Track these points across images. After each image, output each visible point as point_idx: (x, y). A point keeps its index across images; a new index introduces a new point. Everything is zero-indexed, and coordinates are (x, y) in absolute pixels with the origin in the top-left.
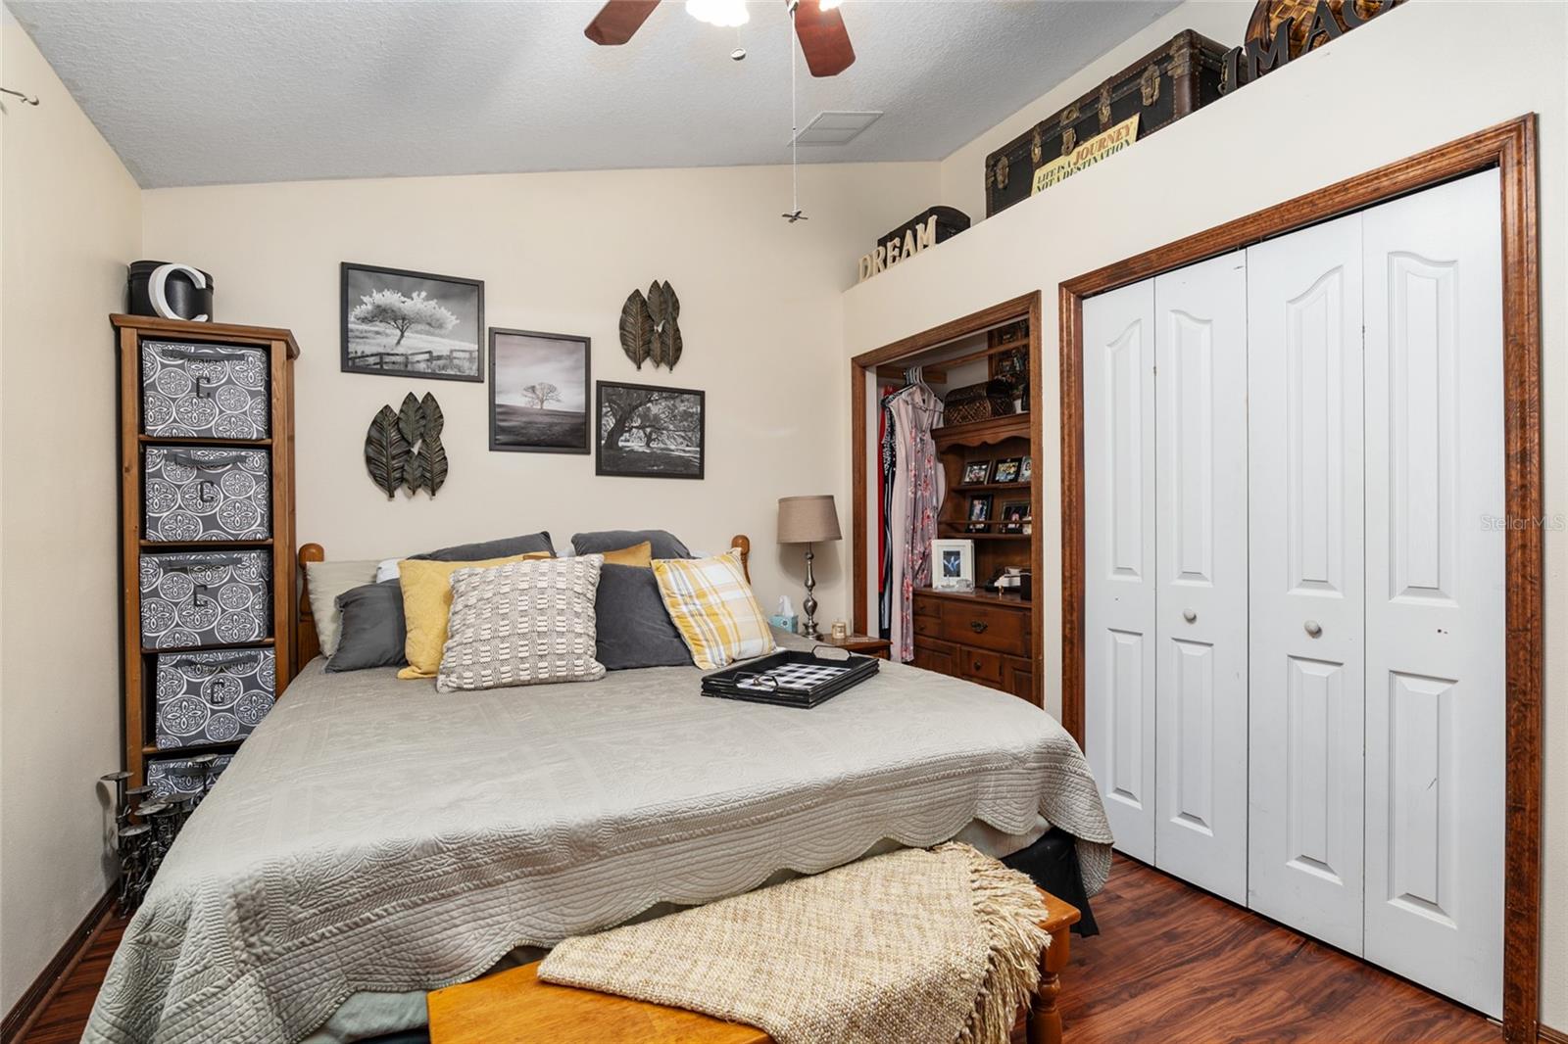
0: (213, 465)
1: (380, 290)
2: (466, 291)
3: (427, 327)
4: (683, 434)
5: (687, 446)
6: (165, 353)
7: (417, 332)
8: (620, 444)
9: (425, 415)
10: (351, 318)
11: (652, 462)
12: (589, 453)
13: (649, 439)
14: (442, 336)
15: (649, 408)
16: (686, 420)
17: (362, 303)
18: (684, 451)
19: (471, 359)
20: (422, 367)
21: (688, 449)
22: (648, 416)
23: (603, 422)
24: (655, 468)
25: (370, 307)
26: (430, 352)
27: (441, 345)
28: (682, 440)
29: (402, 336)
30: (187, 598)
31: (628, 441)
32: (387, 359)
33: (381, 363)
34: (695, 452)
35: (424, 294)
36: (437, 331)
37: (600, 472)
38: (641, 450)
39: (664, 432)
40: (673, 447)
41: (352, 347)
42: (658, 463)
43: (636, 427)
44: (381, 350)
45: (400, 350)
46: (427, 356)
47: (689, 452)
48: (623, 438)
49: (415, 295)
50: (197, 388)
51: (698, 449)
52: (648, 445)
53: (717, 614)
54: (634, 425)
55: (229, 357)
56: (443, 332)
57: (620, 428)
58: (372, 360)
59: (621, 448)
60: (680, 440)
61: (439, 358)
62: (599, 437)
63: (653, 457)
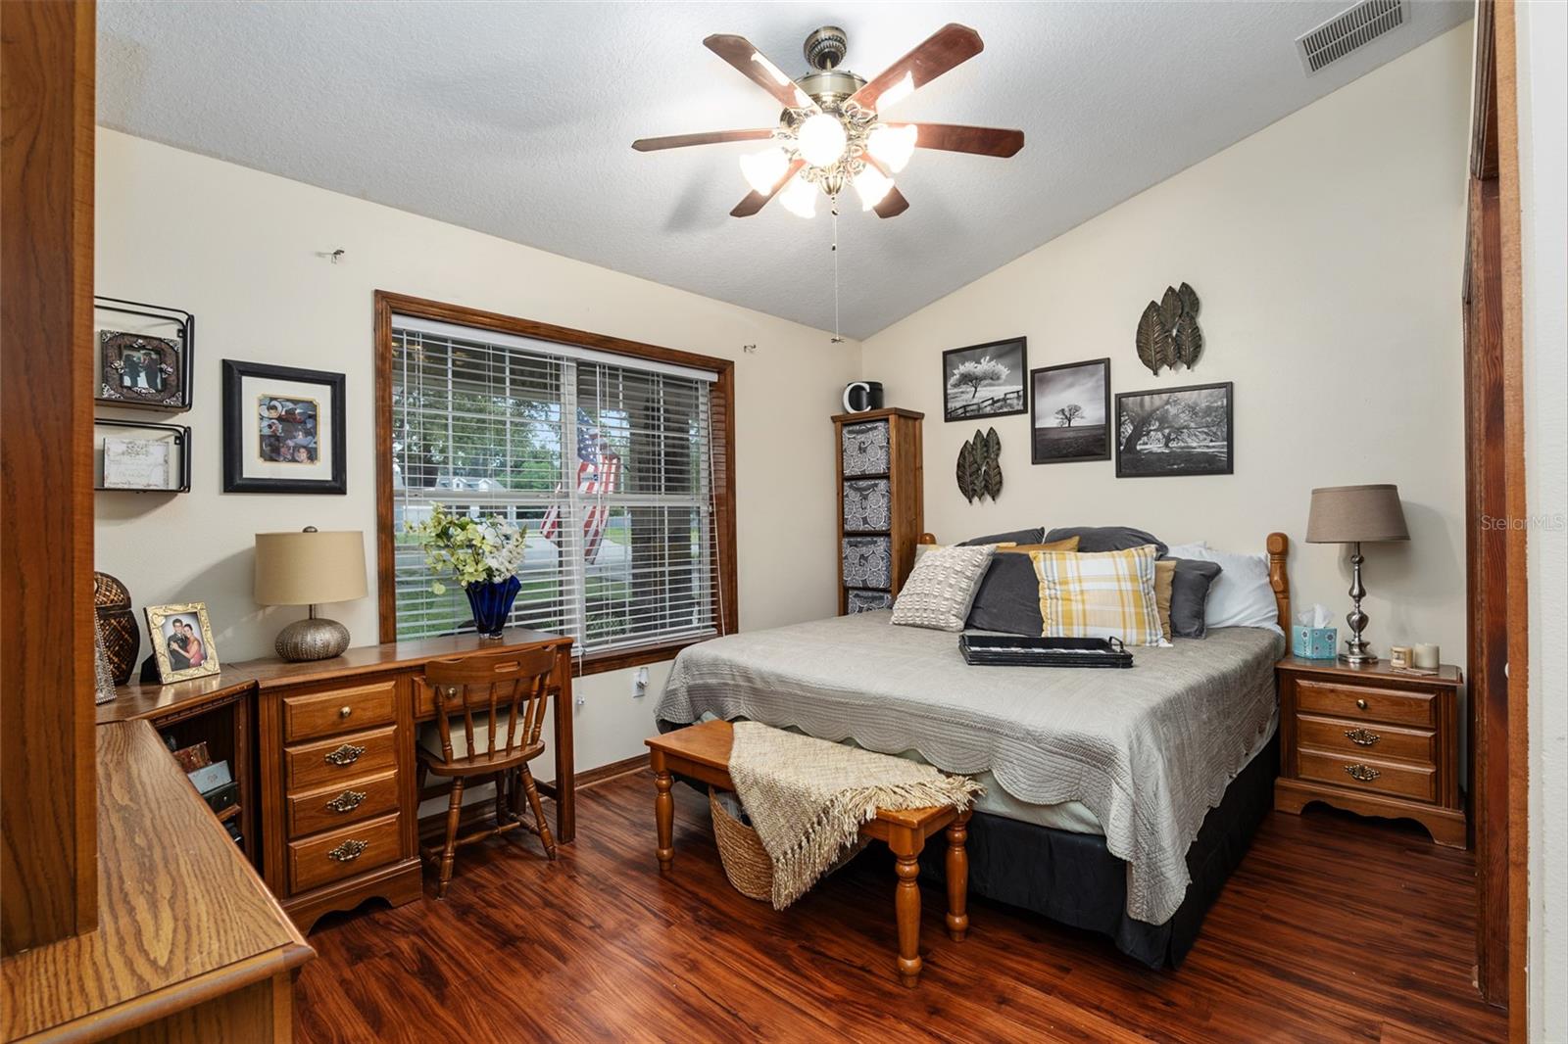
0: (865, 489)
1: (963, 364)
2: (1015, 348)
3: (990, 381)
4: (1206, 430)
5: (1212, 441)
6: (850, 432)
7: (985, 386)
8: (1138, 448)
9: (988, 445)
10: (949, 386)
11: (1172, 461)
12: (1110, 459)
13: (1168, 440)
14: (999, 385)
15: (1167, 410)
16: (1209, 416)
17: (954, 374)
18: (1208, 447)
19: (1018, 397)
20: (988, 410)
21: (1211, 444)
22: (1166, 418)
23: (1122, 430)
24: (1175, 467)
25: (958, 376)
26: (992, 398)
27: (998, 392)
28: (1205, 436)
29: (976, 391)
30: (857, 561)
31: (1147, 444)
32: (968, 409)
33: (965, 412)
34: (1222, 447)
35: (988, 358)
36: (996, 382)
37: (1120, 474)
38: (1159, 451)
39: (1185, 431)
40: (1194, 444)
41: (949, 405)
42: (1179, 462)
43: (1154, 430)
44: (965, 403)
45: (975, 401)
46: (990, 402)
47: (1214, 447)
48: (1141, 442)
49: (982, 361)
50: (860, 448)
51: (1225, 443)
52: (1167, 445)
53: (1070, 600)
54: (1152, 428)
55: (871, 429)
56: (1000, 381)
57: (1137, 435)
58: (960, 411)
59: (1139, 452)
60: (1202, 437)
61: (998, 401)
62: (1119, 444)
63: (1172, 457)
